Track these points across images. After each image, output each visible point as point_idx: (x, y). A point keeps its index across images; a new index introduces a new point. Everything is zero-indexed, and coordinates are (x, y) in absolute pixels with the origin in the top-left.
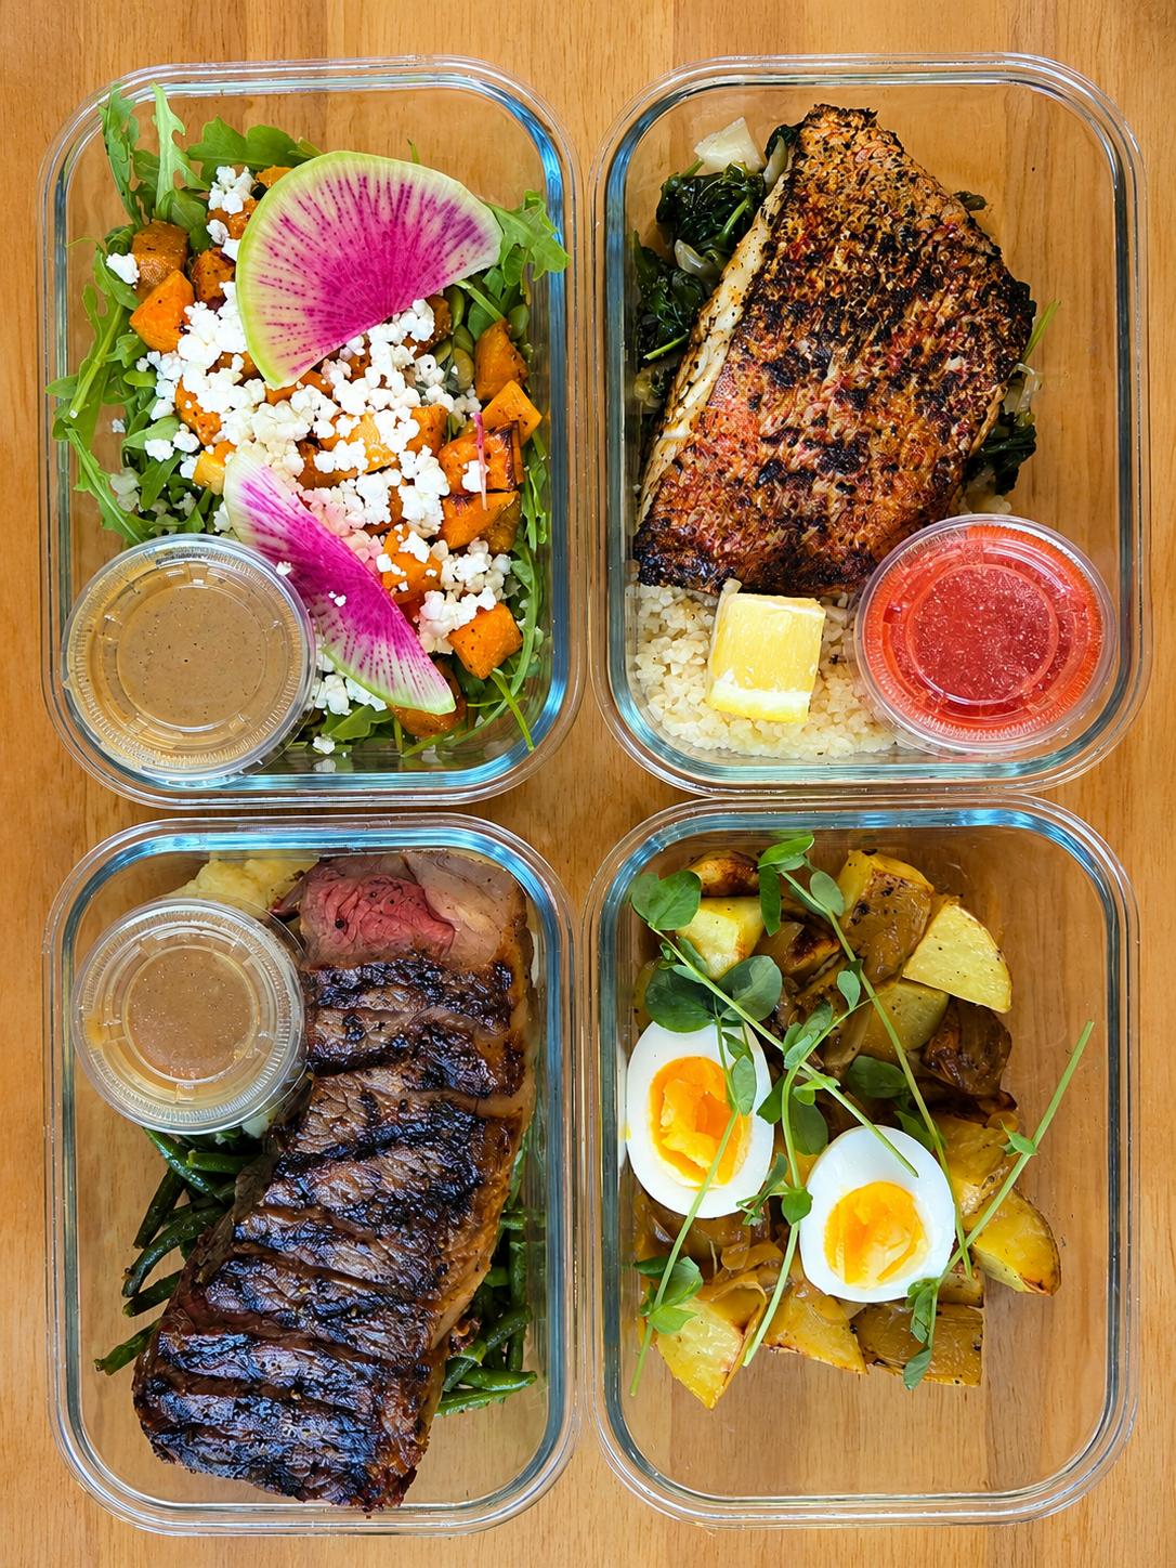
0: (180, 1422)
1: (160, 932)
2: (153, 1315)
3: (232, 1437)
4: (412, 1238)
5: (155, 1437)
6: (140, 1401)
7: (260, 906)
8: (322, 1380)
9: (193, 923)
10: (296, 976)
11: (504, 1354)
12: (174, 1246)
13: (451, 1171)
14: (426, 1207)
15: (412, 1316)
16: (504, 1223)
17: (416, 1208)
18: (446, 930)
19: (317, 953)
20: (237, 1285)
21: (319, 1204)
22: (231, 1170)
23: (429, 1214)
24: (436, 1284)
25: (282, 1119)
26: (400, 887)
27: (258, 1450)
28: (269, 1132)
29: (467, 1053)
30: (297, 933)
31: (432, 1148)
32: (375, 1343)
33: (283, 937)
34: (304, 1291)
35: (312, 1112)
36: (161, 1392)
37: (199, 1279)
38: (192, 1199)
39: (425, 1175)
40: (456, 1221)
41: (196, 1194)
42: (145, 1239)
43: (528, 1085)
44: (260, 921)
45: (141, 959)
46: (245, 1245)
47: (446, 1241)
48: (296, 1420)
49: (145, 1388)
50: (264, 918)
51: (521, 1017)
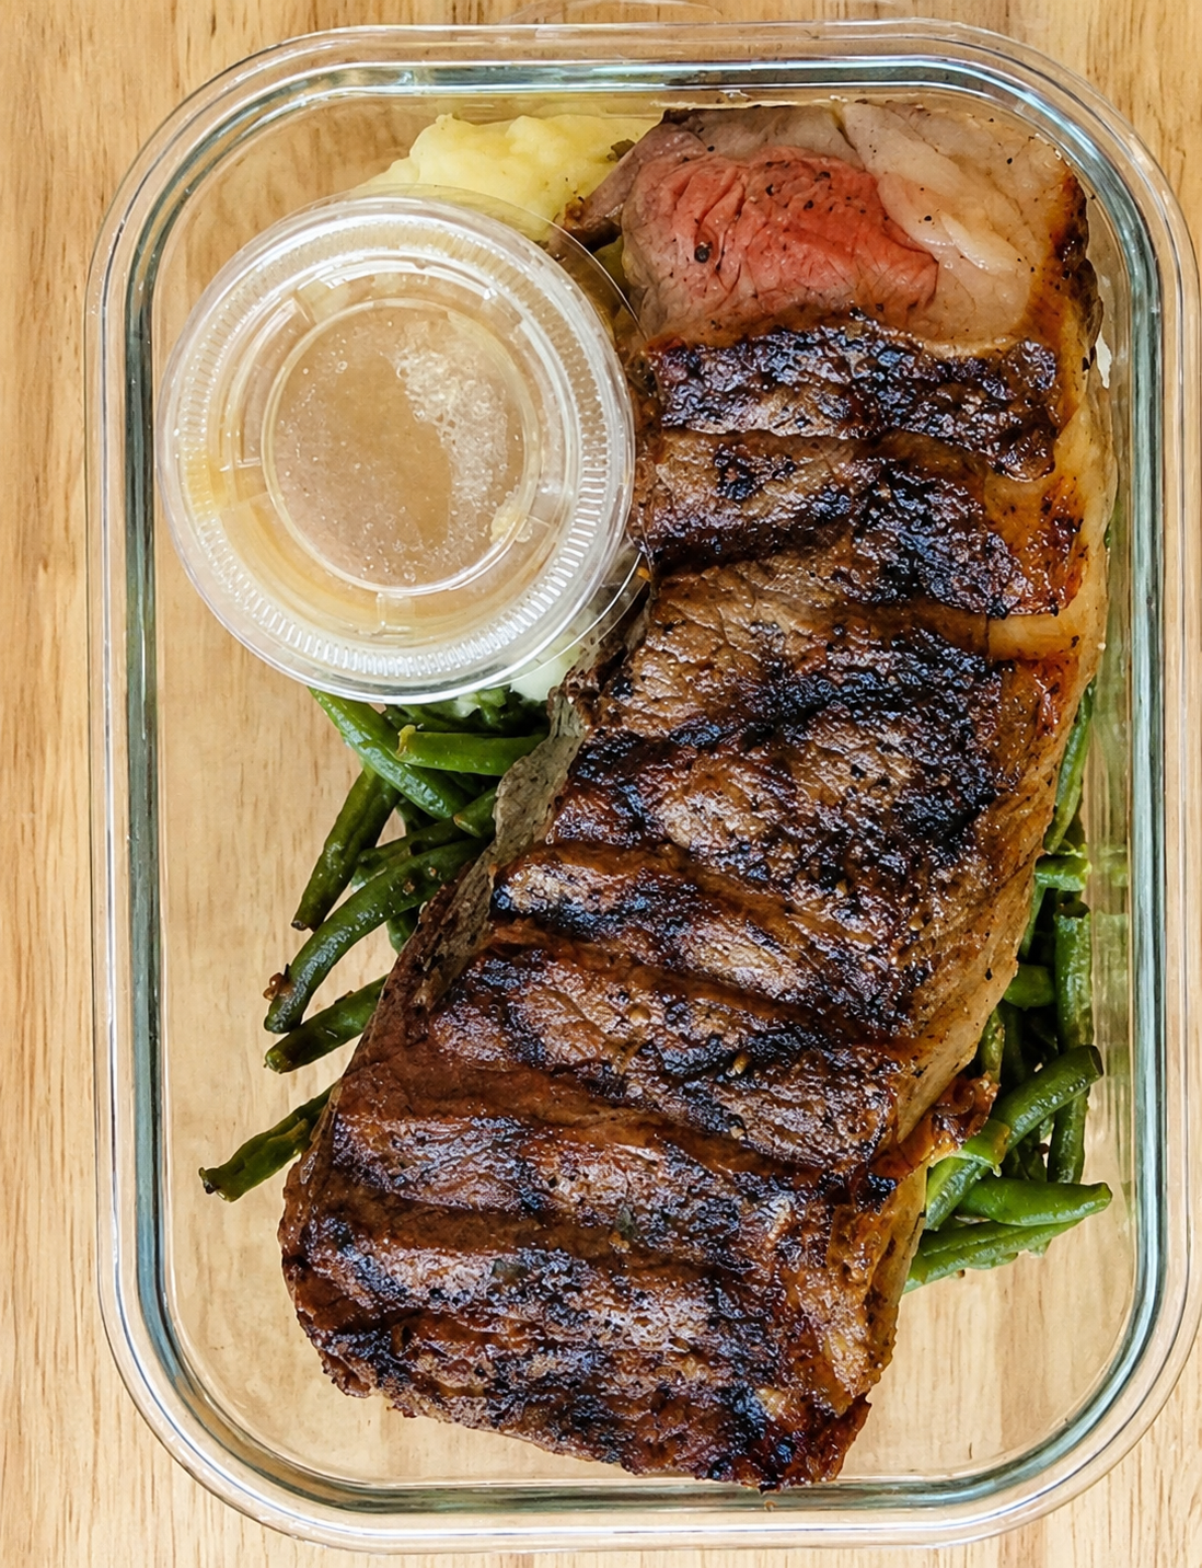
0: (377, 1309)
1: (333, 272)
2: (327, 1071)
3: (486, 1338)
4: (856, 909)
5: (327, 1342)
6: (296, 1261)
7: (540, 214)
8: (674, 1212)
9: (405, 251)
10: (616, 363)
11: (1044, 1148)
12: (371, 926)
13: (935, 771)
14: (886, 849)
15: (859, 1073)
16: (1046, 878)
17: (866, 849)
18: (923, 267)
19: (661, 314)
20: (499, 1007)
21: (667, 840)
22: (488, 769)
23: (895, 861)
24: (904, 1005)
25: (590, 664)
26: (827, 175)
27: (542, 1365)
28: (561, 692)
29: (966, 524)
30: (619, 273)
31: (896, 725)
32: (780, 1131)
33: (589, 282)
34: (638, 1020)
35: (651, 650)
36: (342, 1243)
37: (422, 997)
38: (410, 826)
39: (884, 781)
40: (945, 876)
41: (419, 819)
42: (313, 914)
43: (1091, 589)
44: (543, 245)
45: (298, 327)
46: (519, 927)
47: (926, 918)
48: (622, 1297)
49: (305, 1234)
50: (549, 236)
51: (1078, 447)
